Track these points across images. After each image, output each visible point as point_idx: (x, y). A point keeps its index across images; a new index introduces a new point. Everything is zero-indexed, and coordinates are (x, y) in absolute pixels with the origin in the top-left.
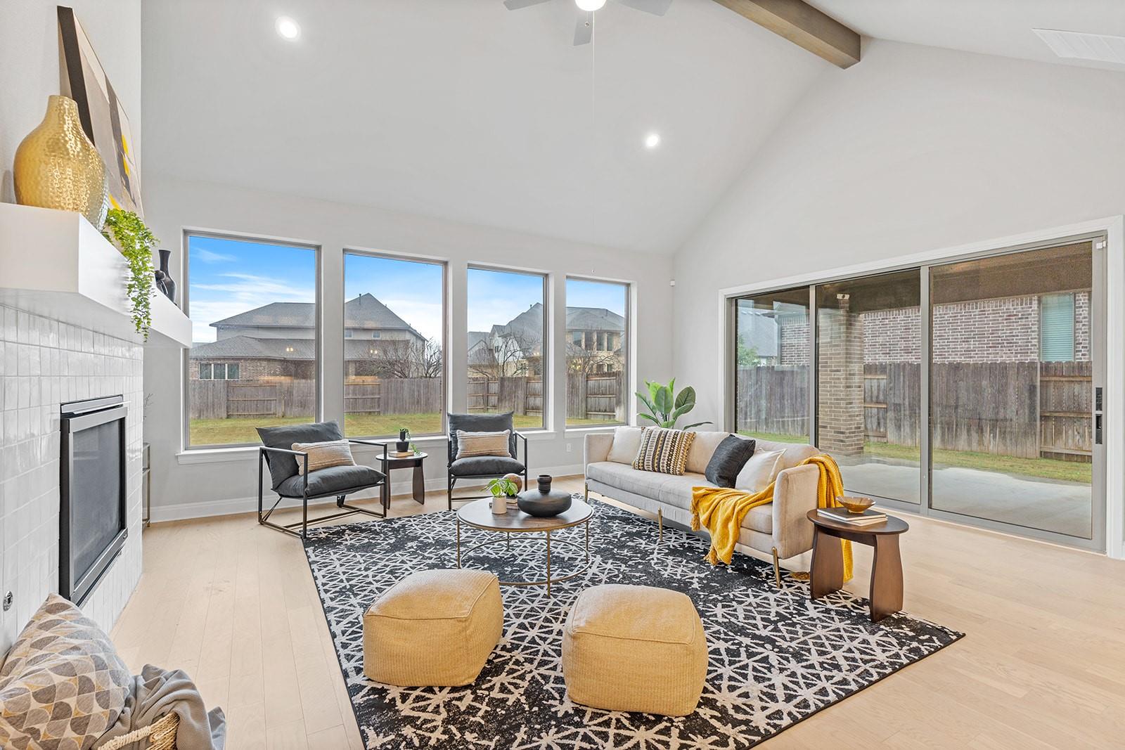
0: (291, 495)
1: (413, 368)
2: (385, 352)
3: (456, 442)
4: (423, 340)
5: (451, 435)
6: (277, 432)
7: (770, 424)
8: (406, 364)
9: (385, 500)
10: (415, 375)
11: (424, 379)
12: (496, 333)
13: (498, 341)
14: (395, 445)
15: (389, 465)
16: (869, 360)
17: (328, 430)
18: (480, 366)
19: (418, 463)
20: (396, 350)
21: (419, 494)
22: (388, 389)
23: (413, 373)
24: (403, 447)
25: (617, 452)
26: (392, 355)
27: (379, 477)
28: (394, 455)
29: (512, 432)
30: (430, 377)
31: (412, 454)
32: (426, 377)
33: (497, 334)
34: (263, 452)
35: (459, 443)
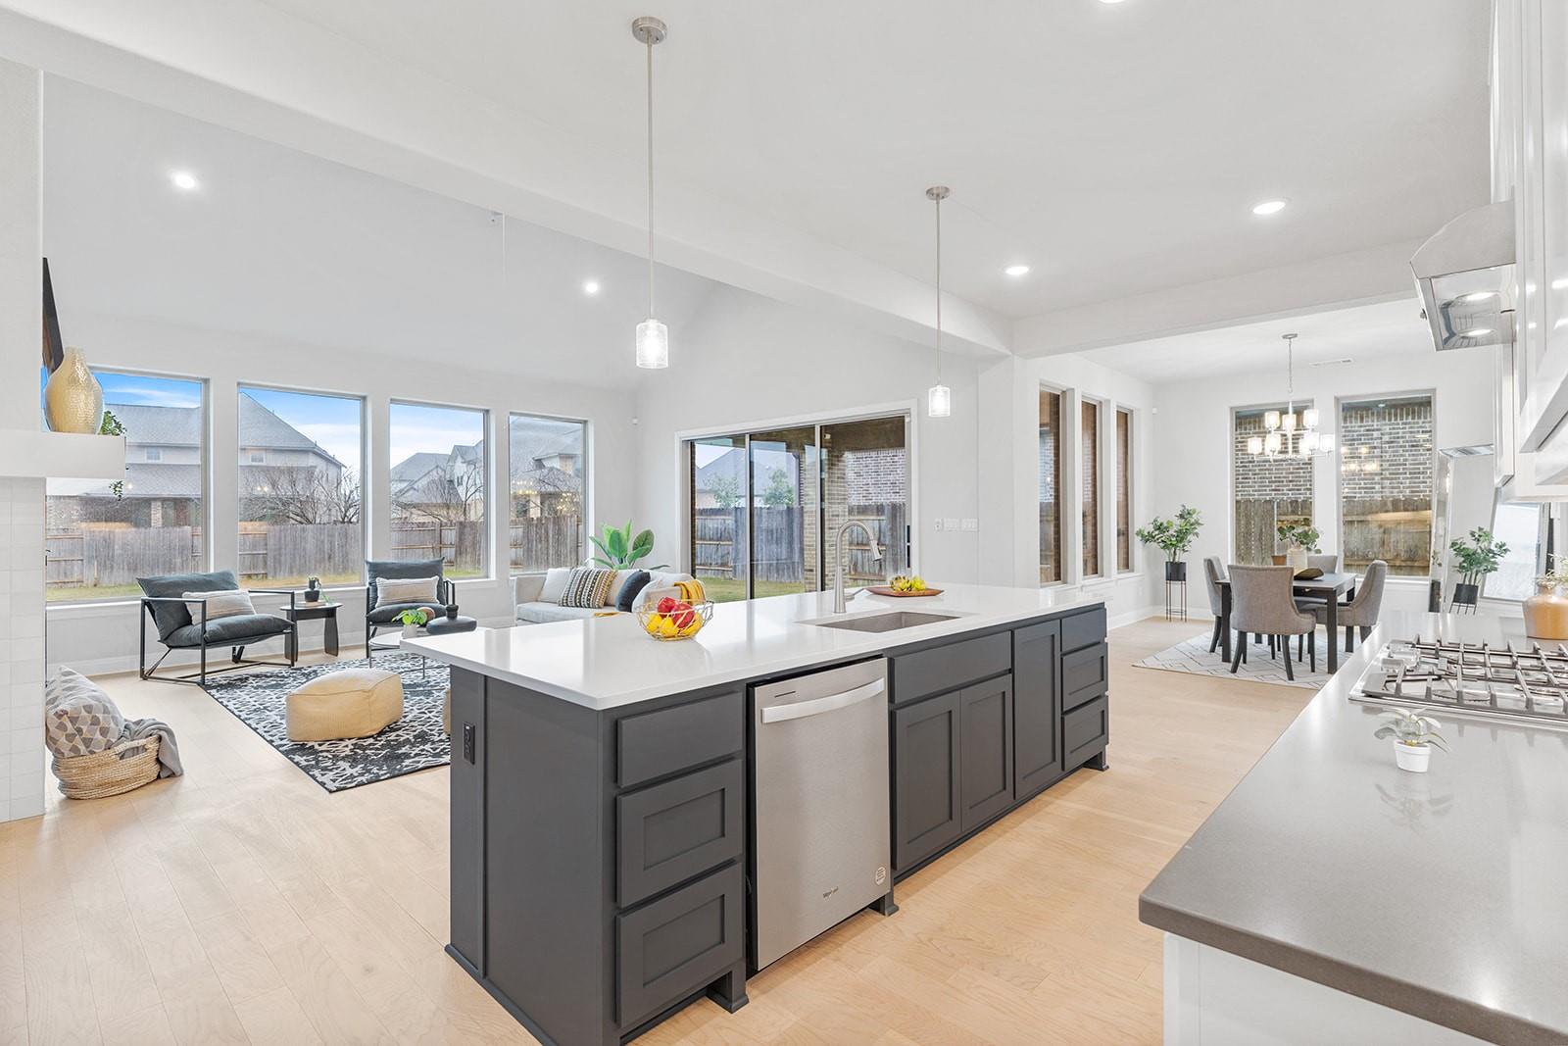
0: (183, 645)
1: (322, 510)
2: (274, 485)
3: (376, 590)
4: (339, 466)
5: (370, 584)
6: (163, 582)
7: (780, 572)
8: (311, 500)
9: (292, 652)
10: (325, 519)
11: (339, 525)
12: (459, 457)
13: (460, 469)
14: (304, 596)
15: (297, 615)
16: (855, 500)
17: (223, 580)
18: (428, 505)
19: (330, 613)
20: (293, 483)
21: (332, 646)
22: (280, 539)
23: (322, 516)
24: (312, 596)
25: (546, 593)
26: (285, 490)
27: (286, 625)
28: (302, 604)
29: (441, 579)
30: (350, 522)
31: (323, 603)
32: (343, 522)
33: (459, 459)
34: (145, 603)
35: (379, 592)
